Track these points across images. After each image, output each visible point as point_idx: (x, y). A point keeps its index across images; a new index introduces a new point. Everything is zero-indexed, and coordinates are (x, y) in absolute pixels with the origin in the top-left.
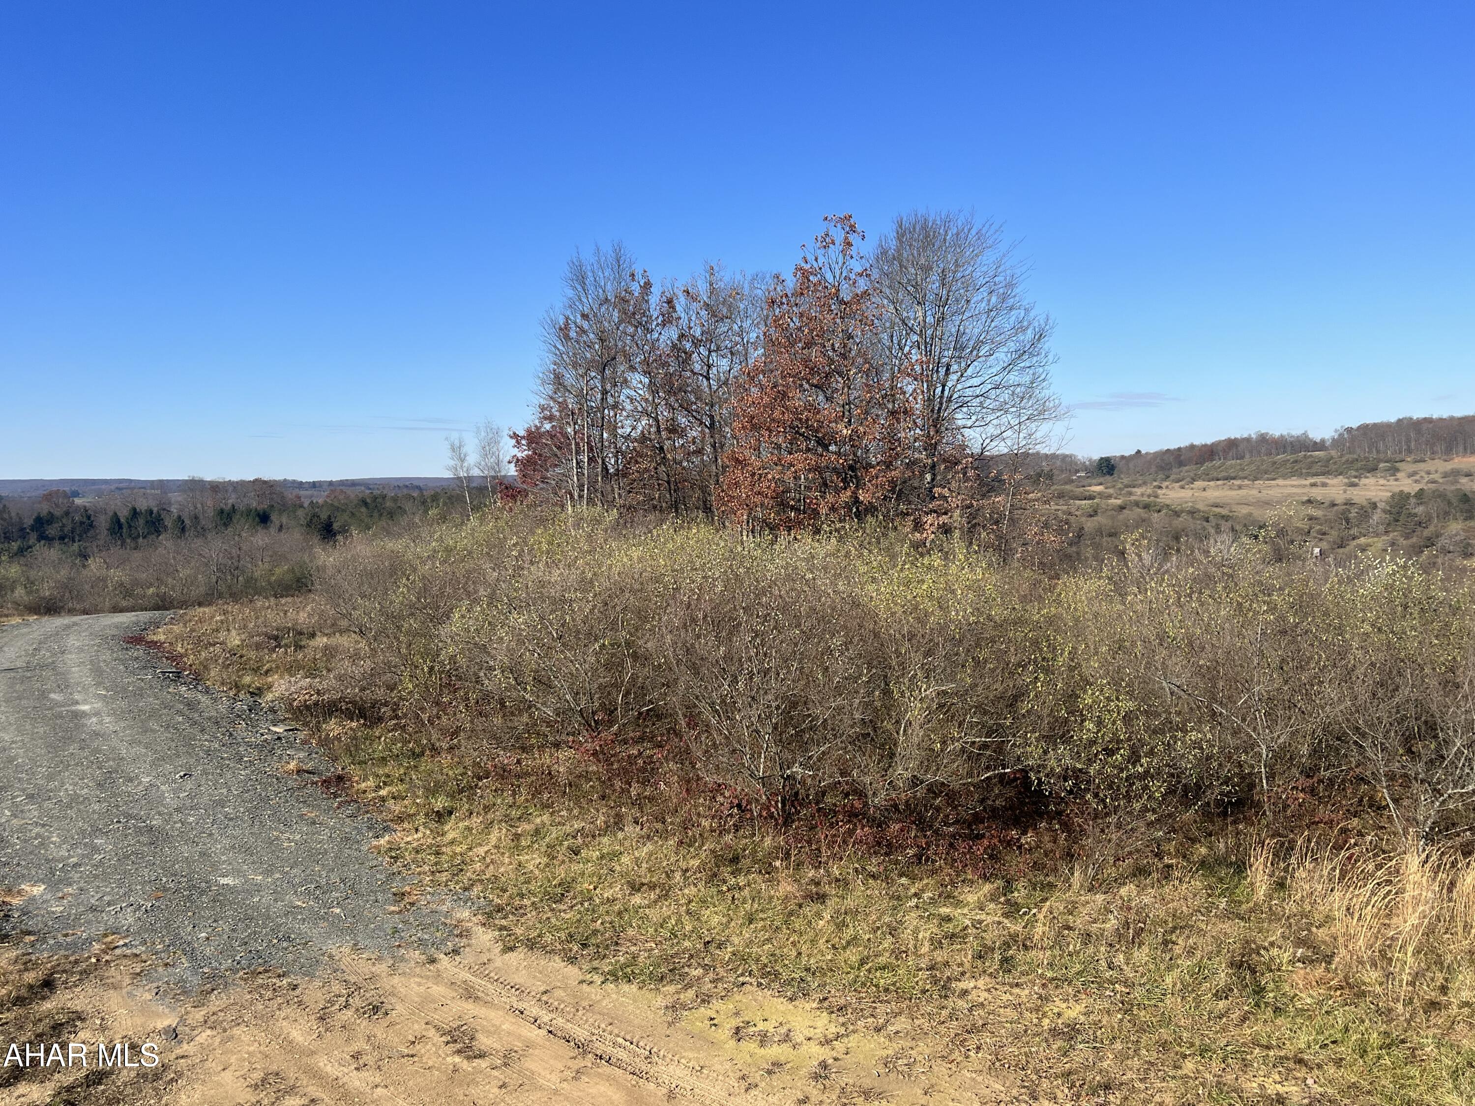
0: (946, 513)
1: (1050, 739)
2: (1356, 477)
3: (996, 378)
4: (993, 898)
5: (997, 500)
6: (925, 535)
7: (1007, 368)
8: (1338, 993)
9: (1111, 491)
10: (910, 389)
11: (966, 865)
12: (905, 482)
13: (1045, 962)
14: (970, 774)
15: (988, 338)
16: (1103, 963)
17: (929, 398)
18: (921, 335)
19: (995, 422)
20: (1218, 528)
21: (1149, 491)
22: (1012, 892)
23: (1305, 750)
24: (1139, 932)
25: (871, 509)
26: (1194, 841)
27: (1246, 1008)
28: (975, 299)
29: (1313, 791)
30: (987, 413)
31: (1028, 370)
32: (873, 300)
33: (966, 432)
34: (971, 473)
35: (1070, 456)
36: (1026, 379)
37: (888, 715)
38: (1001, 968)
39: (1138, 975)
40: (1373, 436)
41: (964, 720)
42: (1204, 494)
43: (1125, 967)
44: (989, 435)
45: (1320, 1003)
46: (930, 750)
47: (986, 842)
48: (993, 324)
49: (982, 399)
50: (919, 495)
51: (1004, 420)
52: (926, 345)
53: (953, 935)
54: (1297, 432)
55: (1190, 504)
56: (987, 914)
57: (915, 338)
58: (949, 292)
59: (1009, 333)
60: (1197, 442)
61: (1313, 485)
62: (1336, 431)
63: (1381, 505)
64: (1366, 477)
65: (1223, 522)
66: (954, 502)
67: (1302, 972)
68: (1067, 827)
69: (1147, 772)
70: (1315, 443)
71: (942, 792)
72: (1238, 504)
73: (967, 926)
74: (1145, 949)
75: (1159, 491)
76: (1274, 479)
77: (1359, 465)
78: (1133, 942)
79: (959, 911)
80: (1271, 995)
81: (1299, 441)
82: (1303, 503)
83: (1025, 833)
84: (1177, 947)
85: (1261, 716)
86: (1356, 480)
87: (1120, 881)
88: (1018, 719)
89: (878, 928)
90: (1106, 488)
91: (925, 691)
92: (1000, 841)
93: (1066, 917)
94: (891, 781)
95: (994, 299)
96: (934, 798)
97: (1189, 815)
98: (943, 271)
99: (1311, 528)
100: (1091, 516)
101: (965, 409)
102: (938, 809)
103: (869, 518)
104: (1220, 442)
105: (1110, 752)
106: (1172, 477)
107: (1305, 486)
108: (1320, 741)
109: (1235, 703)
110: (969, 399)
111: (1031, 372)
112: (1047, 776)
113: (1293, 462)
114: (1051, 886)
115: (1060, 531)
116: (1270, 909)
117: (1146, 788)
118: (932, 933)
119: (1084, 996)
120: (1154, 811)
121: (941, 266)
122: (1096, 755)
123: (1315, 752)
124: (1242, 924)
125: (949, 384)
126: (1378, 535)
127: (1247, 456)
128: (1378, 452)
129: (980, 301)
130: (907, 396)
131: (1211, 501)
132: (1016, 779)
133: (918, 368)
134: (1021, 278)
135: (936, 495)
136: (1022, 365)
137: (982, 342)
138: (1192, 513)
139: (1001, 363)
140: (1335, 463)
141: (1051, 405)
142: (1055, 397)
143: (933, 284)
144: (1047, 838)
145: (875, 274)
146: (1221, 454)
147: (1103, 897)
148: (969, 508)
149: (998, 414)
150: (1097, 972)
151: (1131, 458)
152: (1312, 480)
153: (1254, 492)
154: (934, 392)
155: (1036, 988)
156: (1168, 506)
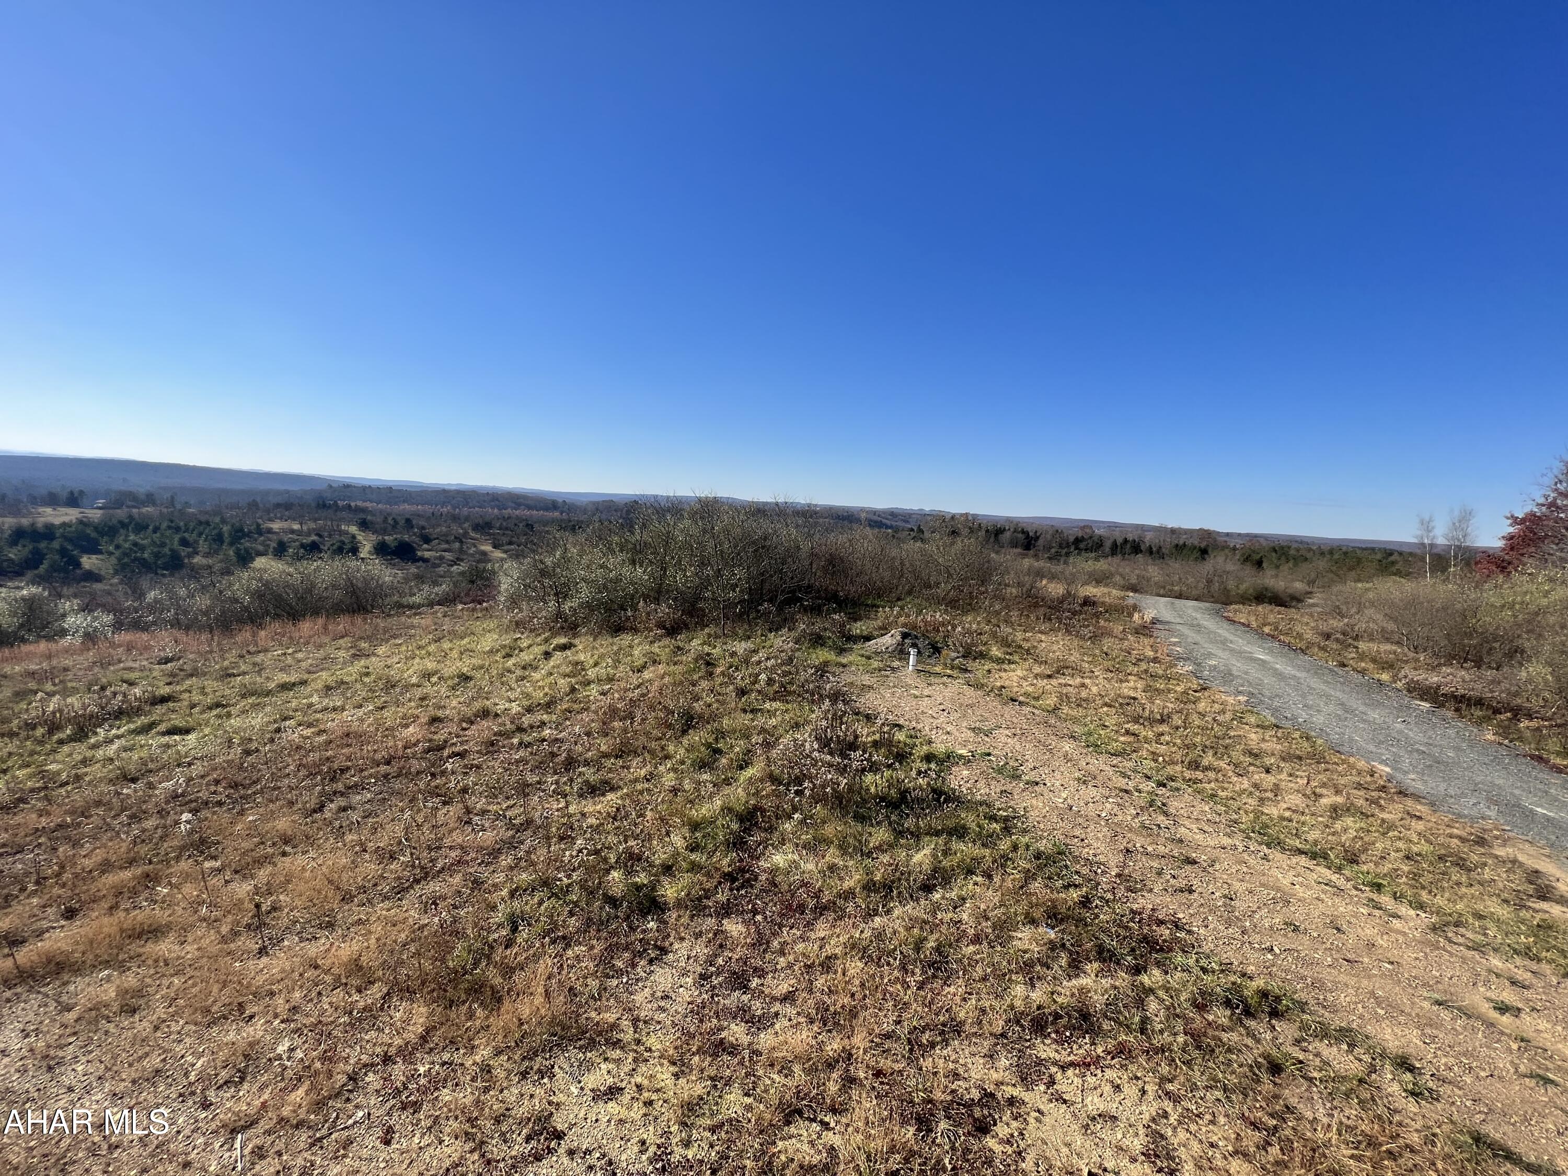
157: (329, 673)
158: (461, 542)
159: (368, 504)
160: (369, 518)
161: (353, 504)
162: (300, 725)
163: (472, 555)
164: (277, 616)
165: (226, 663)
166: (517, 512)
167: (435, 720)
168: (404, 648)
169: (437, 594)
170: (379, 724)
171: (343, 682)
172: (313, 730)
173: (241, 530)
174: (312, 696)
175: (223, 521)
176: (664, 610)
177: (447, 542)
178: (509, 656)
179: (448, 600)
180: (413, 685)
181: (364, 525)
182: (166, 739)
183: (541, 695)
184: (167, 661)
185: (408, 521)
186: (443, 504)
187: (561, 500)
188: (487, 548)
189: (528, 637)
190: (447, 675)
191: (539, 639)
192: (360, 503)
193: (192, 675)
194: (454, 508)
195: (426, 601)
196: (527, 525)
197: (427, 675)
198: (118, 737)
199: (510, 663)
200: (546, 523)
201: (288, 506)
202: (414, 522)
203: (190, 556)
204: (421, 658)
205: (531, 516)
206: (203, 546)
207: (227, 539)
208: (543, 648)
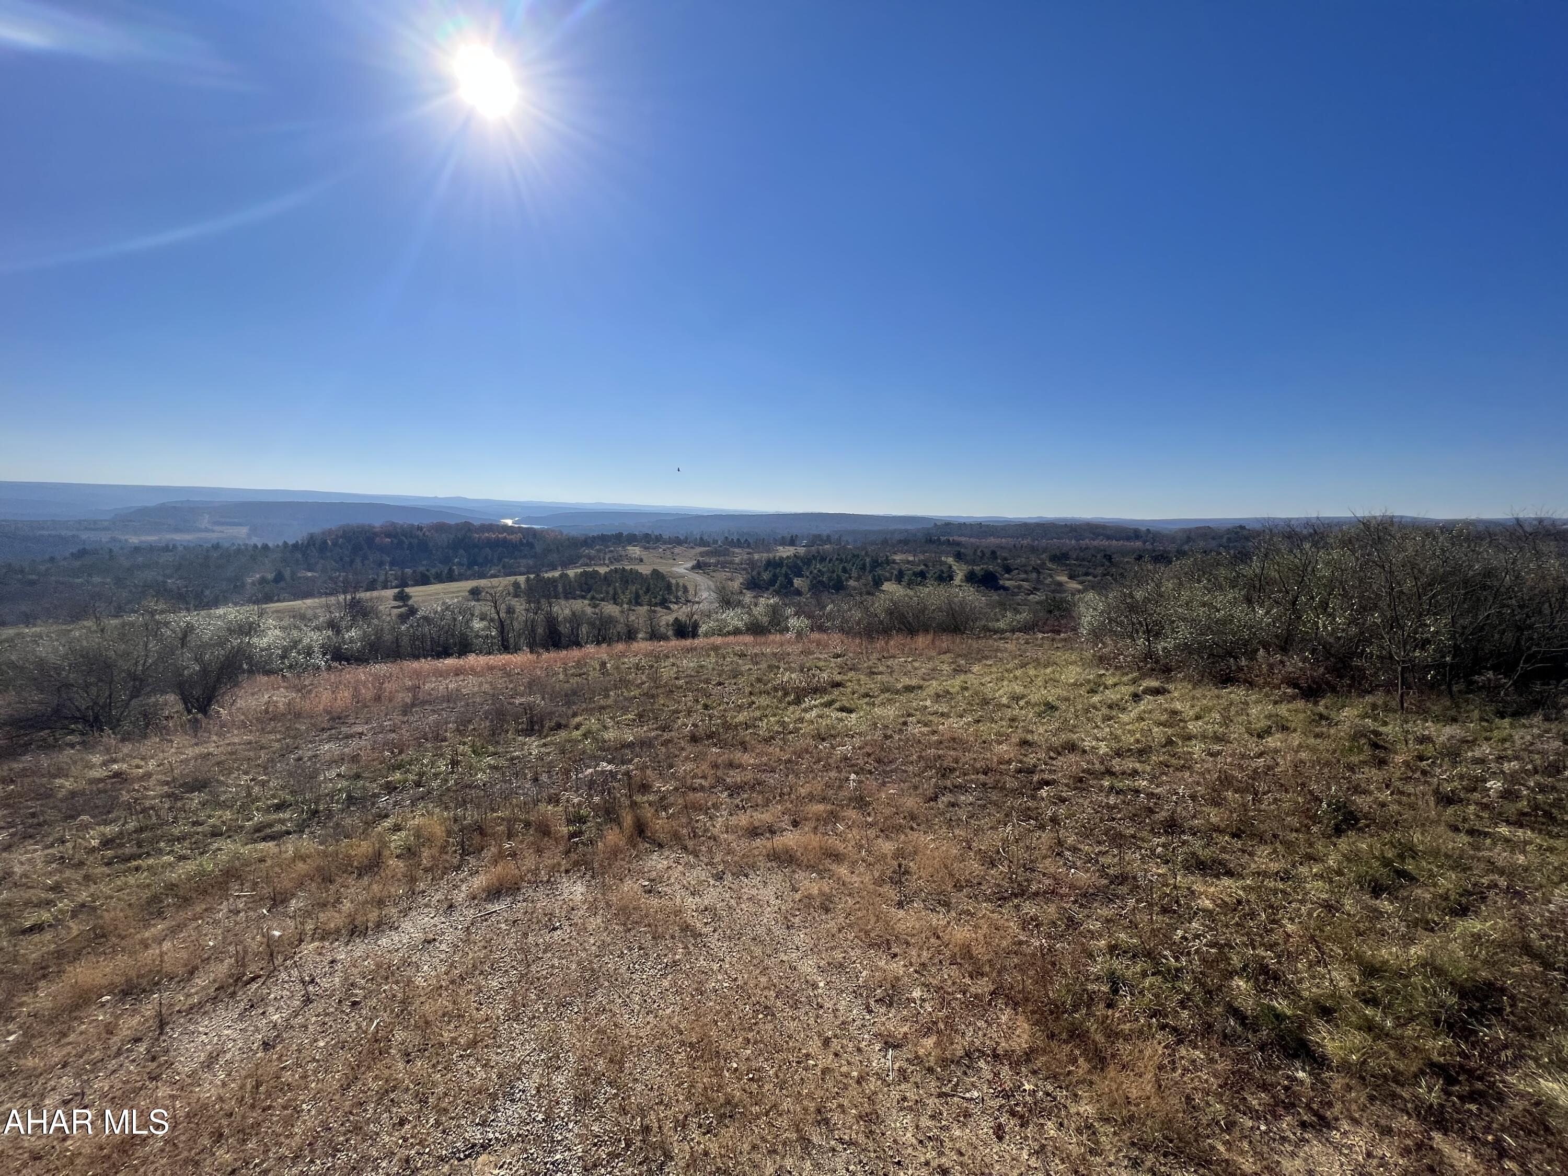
157: (938, 682)
158: (1039, 573)
159: (963, 539)
160: (962, 550)
161: (951, 539)
162: (919, 723)
163: (1048, 585)
164: (899, 630)
165: (870, 663)
166: (1096, 543)
167: (1024, 743)
168: (994, 669)
169: (1019, 622)
170: (977, 734)
171: (948, 692)
172: (927, 729)
173: (877, 562)
174: (926, 700)
175: (866, 554)
176: (1294, 664)
177: (1026, 572)
178: (1093, 691)
179: (1027, 628)
180: (1004, 705)
181: (959, 557)
182: (840, 715)
183: (1132, 740)
184: (838, 656)
185: (993, 553)
186: (1024, 536)
187: (1144, 529)
188: (1063, 578)
189: (1113, 675)
190: (1033, 701)
191: (1125, 679)
192: (956, 538)
193: (851, 669)
194: (1033, 540)
195: (1008, 627)
196: (1105, 556)
197: (1016, 698)
198: (816, 706)
199: (1096, 699)
200: (1124, 553)
201: (905, 542)
202: (998, 553)
203: (847, 580)
204: (1010, 681)
205: (1110, 546)
206: (854, 574)
207: (868, 569)
208: (1132, 689)
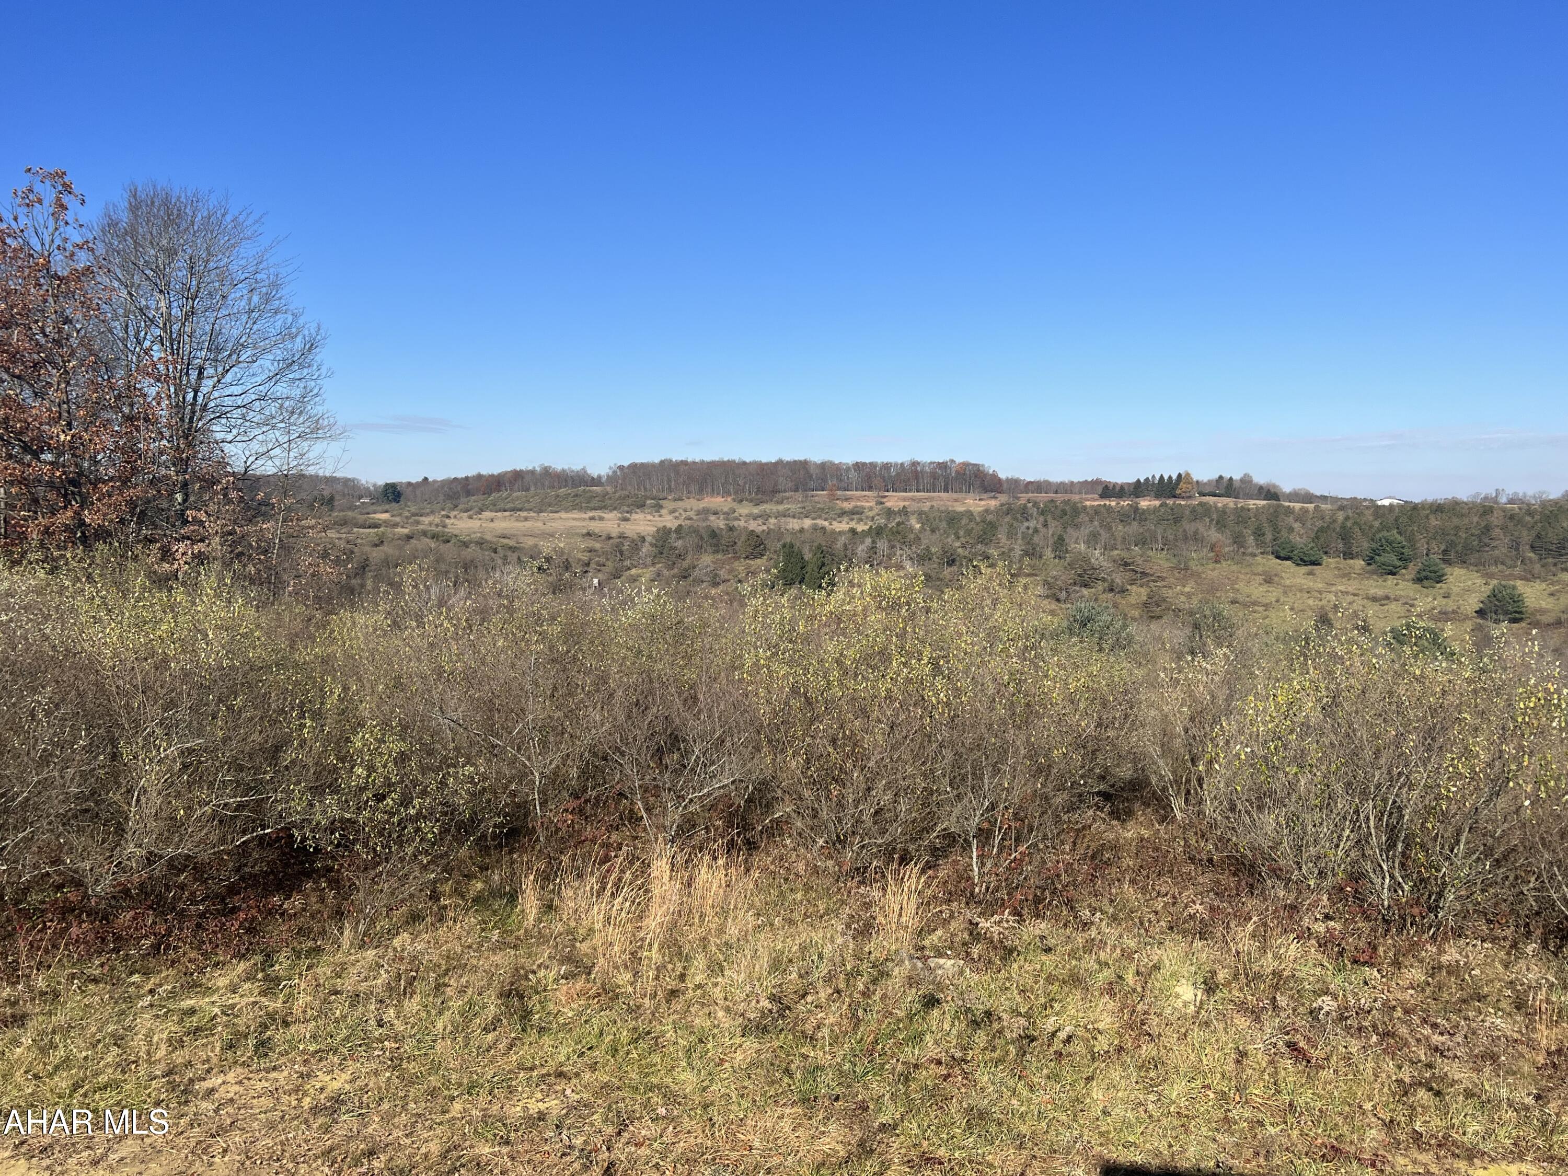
0: (202, 541)
1: (317, 791)
2: (628, 512)
3: (261, 388)
4: (249, 977)
5: (265, 526)
6: (175, 566)
7: (274, 378)
8: (596, 1000)
9: (398, 519)
10: (152, 391)
11: (217, 946)
12: (149, 502)
13: (308, 1037)
14: (223, 841)
15: (250, 341)
16: (373, 1022)
17: (177, 404)
18: (164, 329)
19: (260, 438)
20: (505, 558)
21: (437, 520)
22: (273, 966)
23: (574, 772)
24: (410, 982)
25: (103, 534)
26: (469, 877)
27: (513, 1035)
28: (233, 296)
29: (581, 811)
30: (250, 427)
31: (297, 382)
32: (99, 279)
33: (227, 447)
34: (233, 495)
35: (353, 480)
36: (297, 392)
37: (116, 783)
38: (256, 1053)
39: (409, 1026)
40: (641, 474)
41: (215, 780)
42: (492, 525)
43: (396, 1022)
44: (253, 452)
45: (580, 1014)
46: (171, 819)
47: (242, 915)
48: (255, 327)
49: (244, 410)
50: (168, 518)
51: (271, 435)
52: (172, 343)
53: (198, 1029)
54: (576, 467)
55: (479, 535)
56: (242, 996)
57: (158, 332)
58: (199, 283)
59: (274, 339)
60: (485, 472)
61: (592, 518)
62: (610, 468)
63: (649, 539)
64: (636, 513)
65: (509, 553)
66: (212, 527)
67: (565, 988)
68: (335, 883)
69: (419, 813)
70: (593, 478)
71: (187, 866)
72: (525, 535)
73: (216, 1015)
74: (417, 998)
75: (447, 521)
76: (557, 512)
77: (630, 501)
78: (405, 993)
79: (207, 1000)
80: (537, 1016)
81: (579, 476)
82: (584, 536)
83: (288, 897)
84: (449, 989)
85: (534, 744)
86: (628, 515)
87: (393, 932)
88: (279, 771)
89: (99, 1041)
90: (392, 516)
91: (165, 750)
92: (259, 911)
93: (332, 982)
94: (120, 863)
95: (255, 299)
96: (178, 875)
97: (463, 852)
98: (191, 259)
99: (590, 560)
100: (376, 545)
101: (224, 421)
102: (182, 887)
103: (100, 545)
104: (506, 473)
105: (380, 798)
106: (460, 507)
107: (584, 519)
108: (588, 763)
109: (511, 733)
110: (229, 409)
111: (302, 385)
112: (312, 831)
113: (574, 496)
114: (318, 950)
115: (337, 562)
116: (540, 933)
117: (418, 830)
118: (170, 1032)
119: (350, 1063)
120: (427, 853)
121: (189, 251)
122: (367, 801)
123: (583, 772)
124: (513, 952)
125: (204, 390)
126: (646, 567)
127: (532, 488)
128: (645, 489)
129: (239, 298)
130: (149, 400)
131: (499, 532)
132: (278, 839)
133: (161, 367)
134: (286, 280)
135: (190, 519)
136: (291, 376)
137: (242, 345)
138: (481, 543)
139: (267, 371)
140: (610, 498)
141: (326, 423)
142: (329, 414)
143: (179, 272)
144: (314, 899)
145: (101, 250)
146: (507, 485)
147: (374, 952)
148: (231, 534)
149: (265, 429)
150: (365, 1034)
151: (418, 484)
152: (591, 514)
153: (540, 524)
154: (184, 398)
155: (296, 1066)
156: (456, 536)
